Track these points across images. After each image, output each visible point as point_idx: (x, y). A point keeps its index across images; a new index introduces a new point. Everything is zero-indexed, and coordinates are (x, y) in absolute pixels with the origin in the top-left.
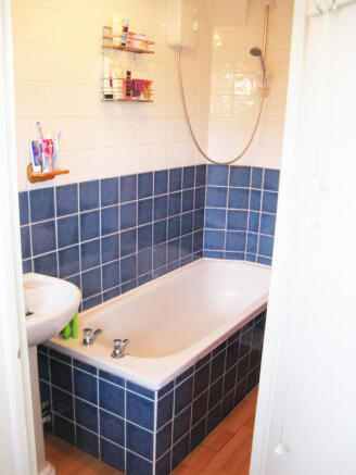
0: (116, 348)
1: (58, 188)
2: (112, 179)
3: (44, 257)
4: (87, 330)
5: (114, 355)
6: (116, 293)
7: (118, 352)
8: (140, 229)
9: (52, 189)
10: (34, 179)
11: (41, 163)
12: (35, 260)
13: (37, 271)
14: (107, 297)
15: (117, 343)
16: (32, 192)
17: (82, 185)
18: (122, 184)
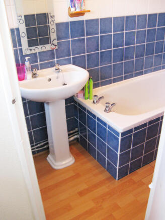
0: (107, 107)
1: (87, 21)
2: (120, 17)
3: (78, 57)
4: (95, 96)
5: (105, 111)
6: (121, 79)
7: (107, 109)
8: (137, 46)
9: (83, 21)
10: (72, 15)
11: (75, 6)
12: (73, 58)
13: (74, 64)
14: (115, 81)
15: (107, 105)
16: (71, 22)
17: (101, 19)
18: (127, 21)
